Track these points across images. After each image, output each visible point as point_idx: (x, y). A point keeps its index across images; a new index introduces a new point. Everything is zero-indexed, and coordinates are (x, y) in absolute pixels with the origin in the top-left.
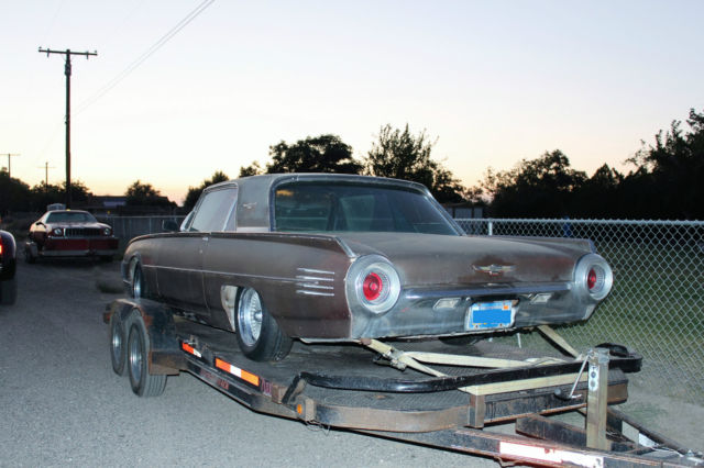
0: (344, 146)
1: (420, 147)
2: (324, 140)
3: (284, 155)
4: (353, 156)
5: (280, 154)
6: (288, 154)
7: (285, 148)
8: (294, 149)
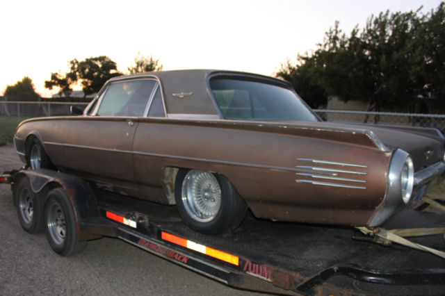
0: (113, 62)
1: (156, 65)
2: (102, 59)
3: (76, 66)
4: (117, 68)
5: (74, 66)
6: (79, 66)
7: (77, 62)
8: (82, 63)
